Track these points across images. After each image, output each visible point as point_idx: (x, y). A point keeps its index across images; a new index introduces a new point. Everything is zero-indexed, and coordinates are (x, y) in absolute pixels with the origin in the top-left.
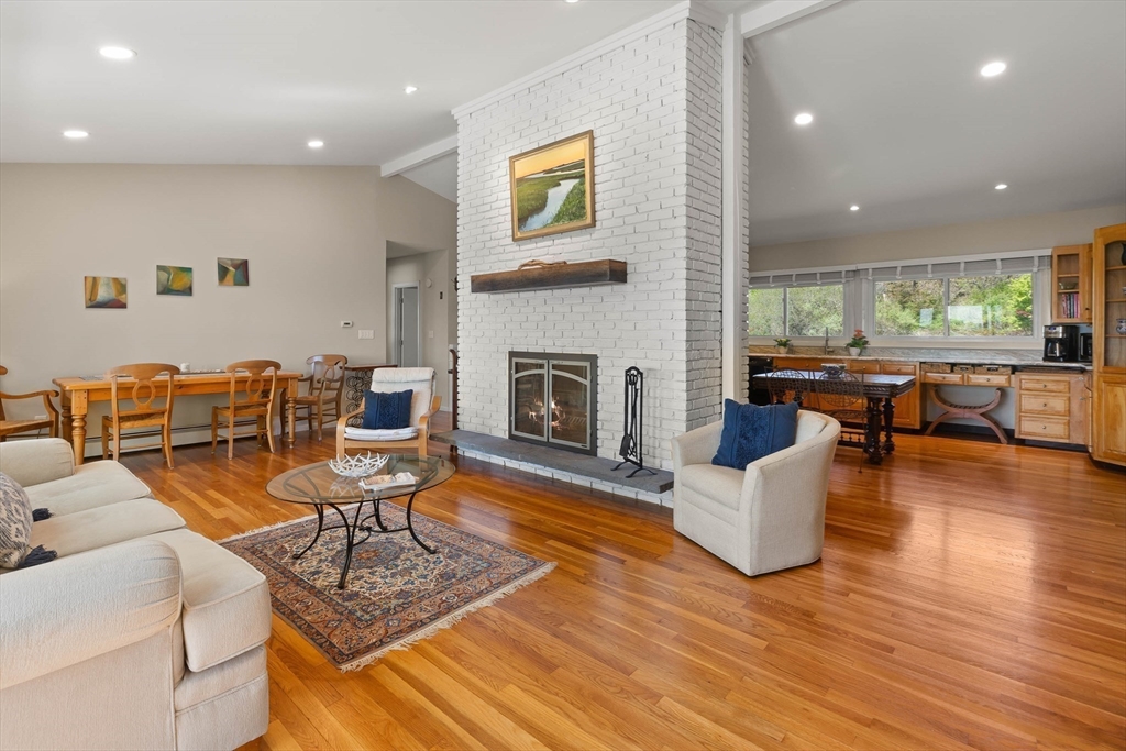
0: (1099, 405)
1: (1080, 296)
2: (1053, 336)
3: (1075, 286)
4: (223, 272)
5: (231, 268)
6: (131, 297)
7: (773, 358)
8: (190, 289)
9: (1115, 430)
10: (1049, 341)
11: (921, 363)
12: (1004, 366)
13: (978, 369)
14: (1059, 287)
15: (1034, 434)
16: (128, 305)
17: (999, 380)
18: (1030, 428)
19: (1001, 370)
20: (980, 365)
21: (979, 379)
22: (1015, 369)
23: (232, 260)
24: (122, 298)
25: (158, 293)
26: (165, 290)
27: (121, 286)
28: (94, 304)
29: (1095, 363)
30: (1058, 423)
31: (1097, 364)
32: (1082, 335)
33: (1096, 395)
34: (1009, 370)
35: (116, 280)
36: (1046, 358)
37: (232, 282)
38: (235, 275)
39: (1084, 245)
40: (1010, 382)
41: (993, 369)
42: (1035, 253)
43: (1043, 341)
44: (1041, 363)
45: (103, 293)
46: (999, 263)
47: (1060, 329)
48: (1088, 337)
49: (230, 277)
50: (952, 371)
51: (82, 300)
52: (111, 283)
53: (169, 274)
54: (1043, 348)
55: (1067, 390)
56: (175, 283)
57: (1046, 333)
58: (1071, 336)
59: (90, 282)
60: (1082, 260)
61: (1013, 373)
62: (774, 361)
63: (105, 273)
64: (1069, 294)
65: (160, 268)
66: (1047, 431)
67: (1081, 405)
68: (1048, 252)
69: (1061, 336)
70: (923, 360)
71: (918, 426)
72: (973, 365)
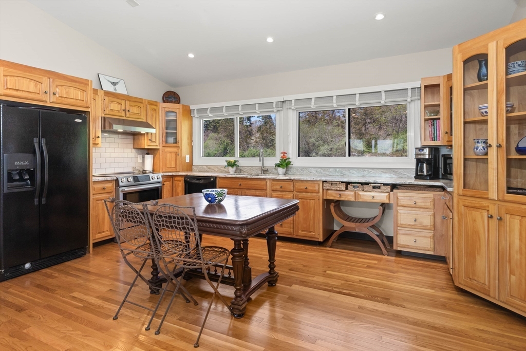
0: (459, 230)
1: (441, 121)
2: (422, 157)
3: (438, 112)
7: (215, 178)
9: (474, 257)
10: (419, 161)
11: (323, 182)
12: (385, 184)
13: (366, 187)
14: (425, 114)
15: (408, 247)
17: (381, 196)
18: (404, 241)
19: (383, 188)
20: (367, 184)
21: (367, 195)
22: (394, 187)
29: (455, 183)
30: (425, 237)
31: (456, 185)
32: (443, 155)
33: (456, 218)
34: (388, 188)
36: (418, 177)
39: (444, 76)
40: (389, 199)
41: (377, 187)
42: (409, 85)
43: (414, 161)
44: (413, 181)
46: (383, 94)
47: (426, 151)
48: (448, 158)
50: (347, 188)
54: (415, 168)
55: (432, 207)
57: (417, 154)
58: (435, 156)
60: (443, 90)
61: (392, 190)
62: (218, 180)
64: (433, 119)
66: (418, 244)
67: (442, 222)
68: (417, 84)
69: (427, 157)
70: (324, 179)
71: (321, 239)
72: (362, 184)
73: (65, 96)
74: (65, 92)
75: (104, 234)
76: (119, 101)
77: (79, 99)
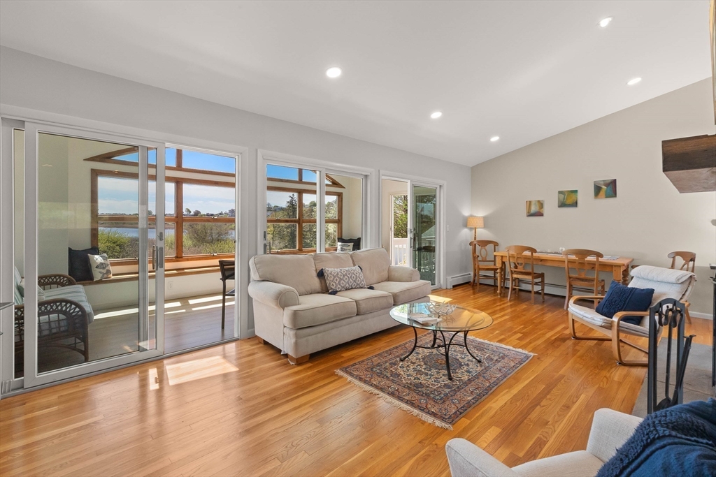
4: (598, 189)
5: (604, 187)
6: (546, 210)
8: (576, 203)
16: (544, 215)
23: (603, 181)
24: (541, 211)
25: (559, 207)
26: (562, 205)
27: (541, 204)
28: (530, 215)
35: (539, 201)
37: (604, 196)
38: (606, 192)
45: (534, 209)
49: (602, 193)
51: (525, 212)
52: (537, 203)
53: (565, 195)
56: (568, 200)
59: (528, 203)
63: (534, 198)
65: (560, 192)
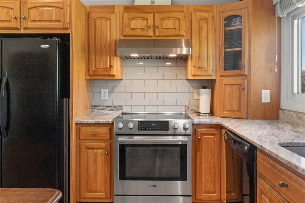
73: (37, 19)
74: (37, 14)
75: (97, 195)
76: (143, 15)
77: (54, 19)
